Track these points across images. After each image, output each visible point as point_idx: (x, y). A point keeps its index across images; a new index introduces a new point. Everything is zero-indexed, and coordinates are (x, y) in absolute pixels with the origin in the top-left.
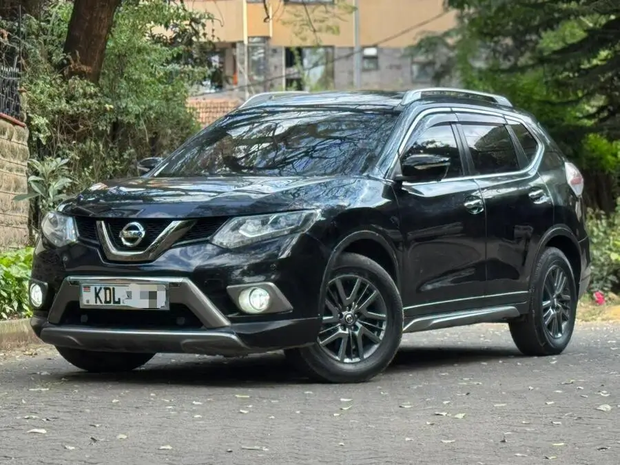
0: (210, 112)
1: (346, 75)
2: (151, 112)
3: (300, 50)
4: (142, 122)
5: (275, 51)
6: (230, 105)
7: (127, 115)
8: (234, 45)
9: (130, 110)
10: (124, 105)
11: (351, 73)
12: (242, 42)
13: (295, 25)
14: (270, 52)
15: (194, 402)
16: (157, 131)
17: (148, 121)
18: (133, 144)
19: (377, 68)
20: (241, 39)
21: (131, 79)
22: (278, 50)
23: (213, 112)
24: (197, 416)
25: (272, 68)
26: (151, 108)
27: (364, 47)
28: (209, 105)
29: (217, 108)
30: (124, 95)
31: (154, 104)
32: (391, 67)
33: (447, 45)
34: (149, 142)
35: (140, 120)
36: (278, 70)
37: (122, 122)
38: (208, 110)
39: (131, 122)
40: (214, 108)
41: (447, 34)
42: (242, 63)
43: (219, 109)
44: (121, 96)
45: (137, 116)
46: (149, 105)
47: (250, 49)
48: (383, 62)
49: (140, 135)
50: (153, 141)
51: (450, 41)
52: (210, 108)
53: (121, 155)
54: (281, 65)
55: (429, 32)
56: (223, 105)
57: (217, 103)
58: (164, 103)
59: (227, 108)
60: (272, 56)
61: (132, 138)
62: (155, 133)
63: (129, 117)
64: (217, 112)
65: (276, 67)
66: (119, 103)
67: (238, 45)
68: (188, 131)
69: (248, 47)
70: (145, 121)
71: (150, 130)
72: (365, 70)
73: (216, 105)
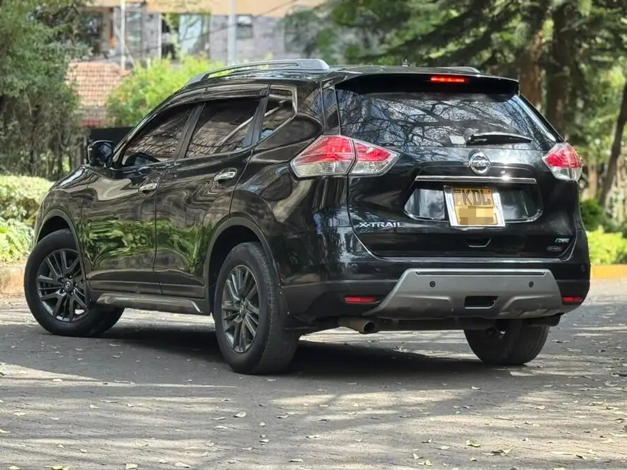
0: (87, 76)
1: (221, 42)
2: (34, 87)
3: (175, 16)
4: (26, 96)
5: (151, 16)
6: (106, 69)
7: (12, 90)
8: (111, 10)
9: (15, 85)
10: (10, 81)
11: (226, 40)
12: (119, 7)
13: (170, 6)
14: (147, 17)
15: (77, 349)
16: (39, 104)
17: (31, 96)
18: (17, 115)
19: (251, 36)
20: (118, 4)
21: (16, 56)
22: (155, 16)
23: (90, 76)
24: (79, 359)
25: (149, 33)
26: (34, 83)
27: (238, 16)
28: (86, 69)
29: (94, 72)
30: (9, 71)
31: (36, 80)
32: (265, 35)
33: (317, 19)
34: (32, 115)
35: (23, 94)
36: (154, 35)
37: (7, 96)
38: (85, 73)
39: (16, 96)
40: (91, 71)
41: (317, 8)
42: (119, 27)
43: (96, 73)
44: (7, 72)
45: (21, 91)
46: (33, 81)
47: (128, 14)
48: (257, 31)
49: (24, 108)
50: (35, 113)
51: (321, 15)
52: (87, 71)
53: (6, 127)
54: (157, 31)
55: (301, 7)
56: (99, 69)
57: (94, 67)
58: (46, 78)
59: (104, 71)
60: (149, 21)
61: (16, 110)
62: (37, 106)
63: (14, 92)
64: (93, 76)
65: (152, 32)
66: (5, 78)
67: (116, 10)
68: (68, 104)
69: (126, 12)
70: (28, 95)
71: (32, 102)
72: (239, 38)
73: (92, 69)
